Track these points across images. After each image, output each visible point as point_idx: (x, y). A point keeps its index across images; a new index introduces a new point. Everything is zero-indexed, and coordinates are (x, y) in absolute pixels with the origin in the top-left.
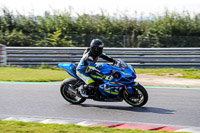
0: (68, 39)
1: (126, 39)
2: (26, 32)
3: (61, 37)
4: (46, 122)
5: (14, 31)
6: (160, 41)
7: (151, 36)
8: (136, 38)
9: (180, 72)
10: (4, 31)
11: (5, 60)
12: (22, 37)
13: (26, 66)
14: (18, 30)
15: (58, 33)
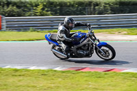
0: (47, 11)
1: (88, 9)
2: (18, 7)
3: (43, 9)
4: (32, 68)
5: (10, 6)
6: (111, 10)
7: (105, 7)
8: (94, 9)
9: (125, 31)
10: (3, 7)
11: (4, 27)
12: (16, 10)
13: (19, 30)
14: (13, 6)
15: (40, 7)
